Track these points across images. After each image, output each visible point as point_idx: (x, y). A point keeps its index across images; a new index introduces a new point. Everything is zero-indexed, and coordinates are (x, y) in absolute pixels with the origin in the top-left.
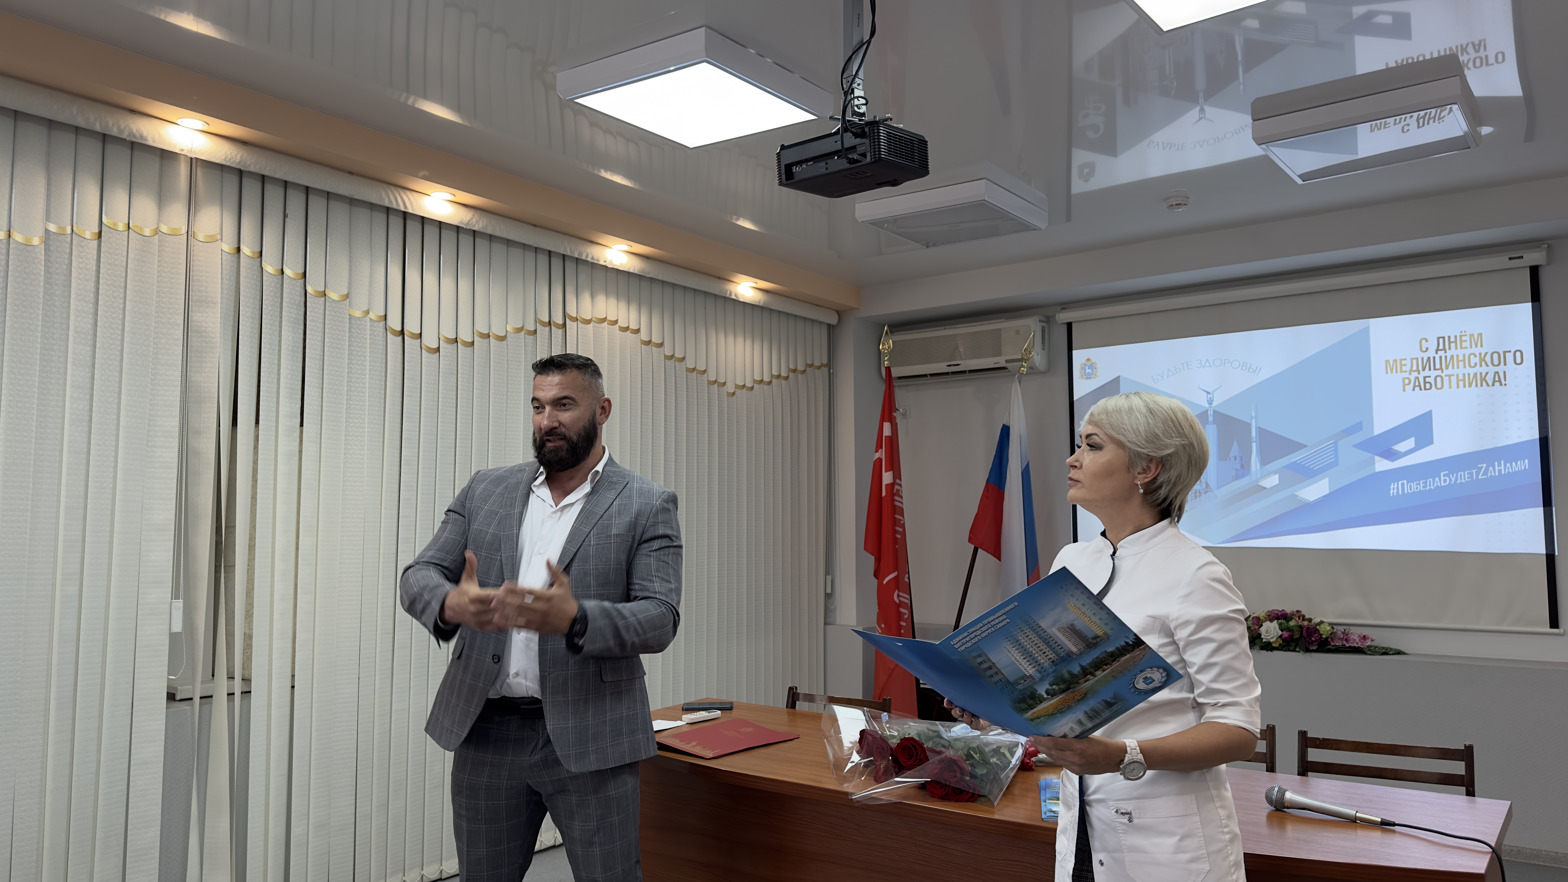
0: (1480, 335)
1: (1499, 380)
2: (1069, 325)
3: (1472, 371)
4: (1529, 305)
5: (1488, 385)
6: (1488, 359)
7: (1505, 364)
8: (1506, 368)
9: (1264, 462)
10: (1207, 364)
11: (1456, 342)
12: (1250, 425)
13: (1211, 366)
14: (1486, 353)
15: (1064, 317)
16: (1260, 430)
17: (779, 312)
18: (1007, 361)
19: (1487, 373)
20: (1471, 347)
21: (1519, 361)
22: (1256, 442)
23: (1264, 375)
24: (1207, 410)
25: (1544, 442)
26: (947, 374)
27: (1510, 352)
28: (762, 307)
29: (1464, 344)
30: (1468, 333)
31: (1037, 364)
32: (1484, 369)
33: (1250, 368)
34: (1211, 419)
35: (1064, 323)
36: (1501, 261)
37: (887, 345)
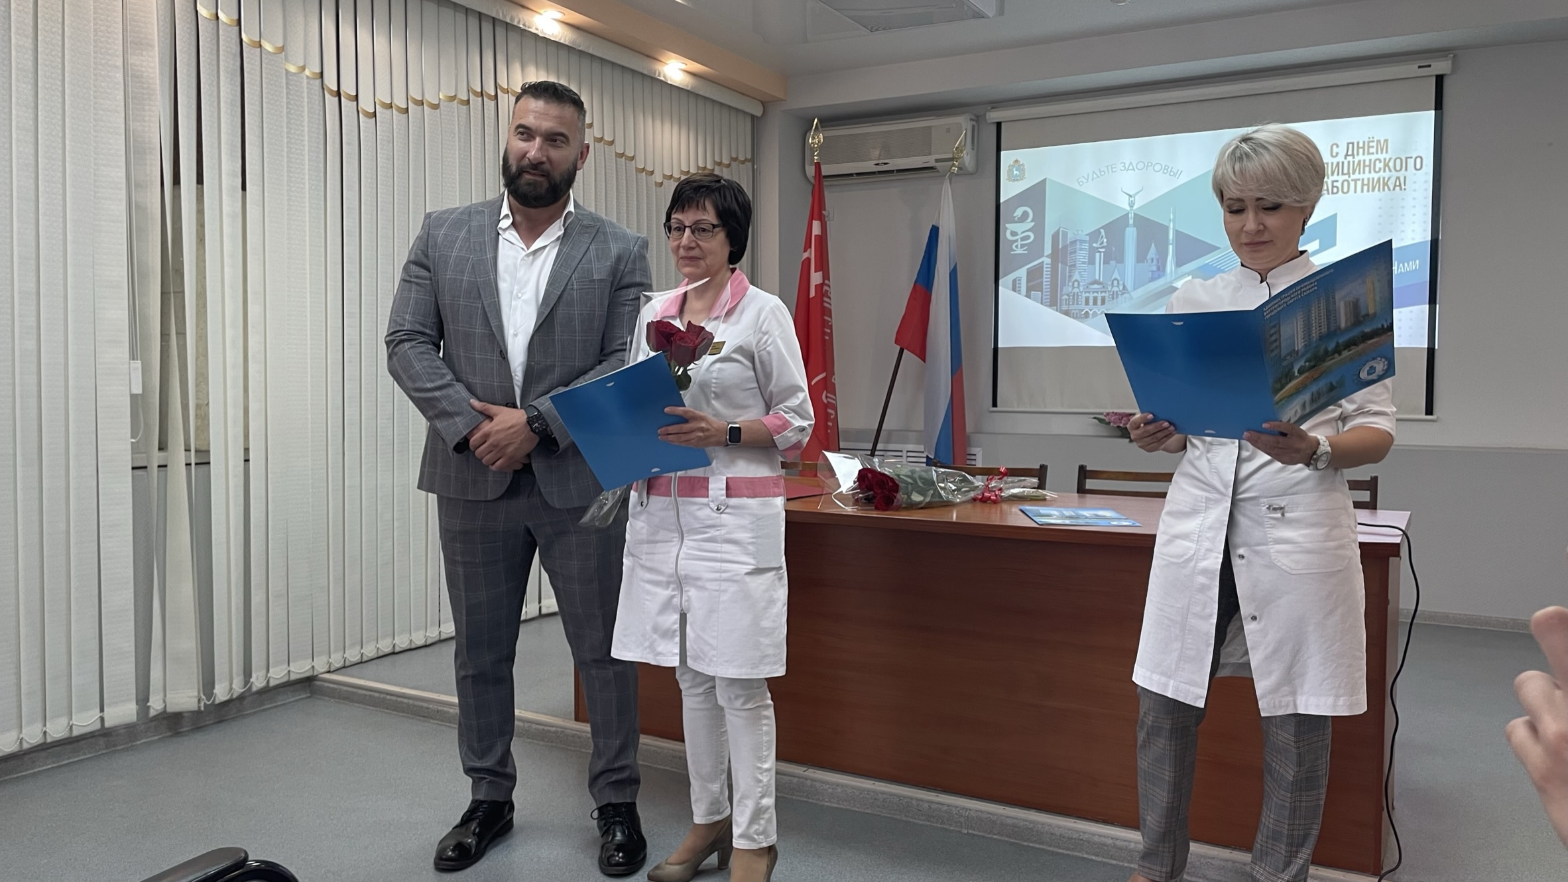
0: (1386, 141)
1: (1400, 184)
2: (999, 125)
3: (1376, 176)
4: (1433, 112)
5: (1389, 189)
6: (1391, 164)
7: (1406, 169)
8: (1407, 174)
9: (1179, 263)
10: (1131, 168)
11: (1363, 148)
12: (1167, 228)
13: (1134, 170)
14: (1390, 159)
15: (994, 116)
16: (1178, 234)
17: (706, 98)
18: (937, 161)
19: (1389, 179)
20: (1377, 153)
21: (1418, 167)
22: (1172, 244)
23: (1183, 179)
24: (1128, 214)
25: (1434, 244)
26: (873, 173)
27: (1411, 158)
28: (688, 91)
29: (1372, 150)
30: (1375, 139)
31: (967, 164)
32: (1387, 174)
33: (1171, 171)
34: (1131, 222)
35: (994, 123)
36: (1411, 69)
37: (816, 139)
